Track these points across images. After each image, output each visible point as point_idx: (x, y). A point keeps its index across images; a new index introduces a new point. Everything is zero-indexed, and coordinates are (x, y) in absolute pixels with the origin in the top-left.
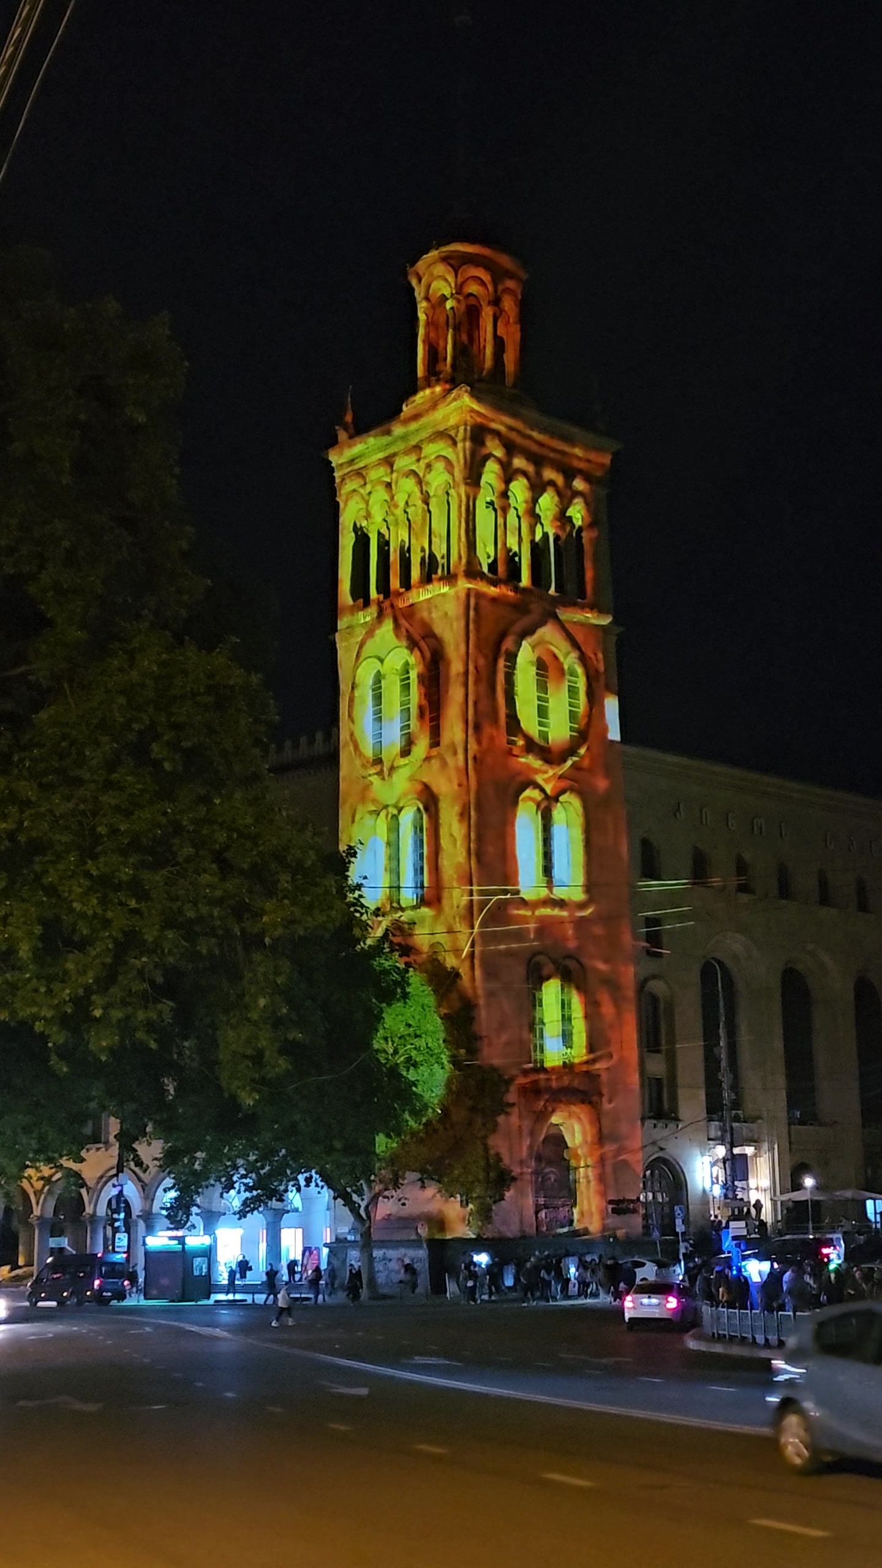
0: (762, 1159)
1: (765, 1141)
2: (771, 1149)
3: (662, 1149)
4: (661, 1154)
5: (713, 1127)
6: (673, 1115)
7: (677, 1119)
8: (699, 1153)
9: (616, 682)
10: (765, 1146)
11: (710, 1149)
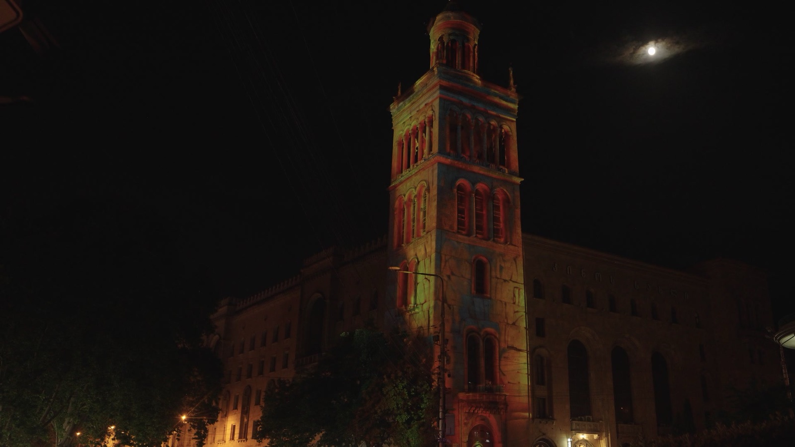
0: (603, 441)
1: (603, 431)
2: (607, 436)
3: (544, 434)
4: (544, 437)
5: (574, 424)
6: (551, 417)
7: (553, 419)
8: (565, 436)
9: (520, 204)
10: (604, 434)
11: (573, 435)
